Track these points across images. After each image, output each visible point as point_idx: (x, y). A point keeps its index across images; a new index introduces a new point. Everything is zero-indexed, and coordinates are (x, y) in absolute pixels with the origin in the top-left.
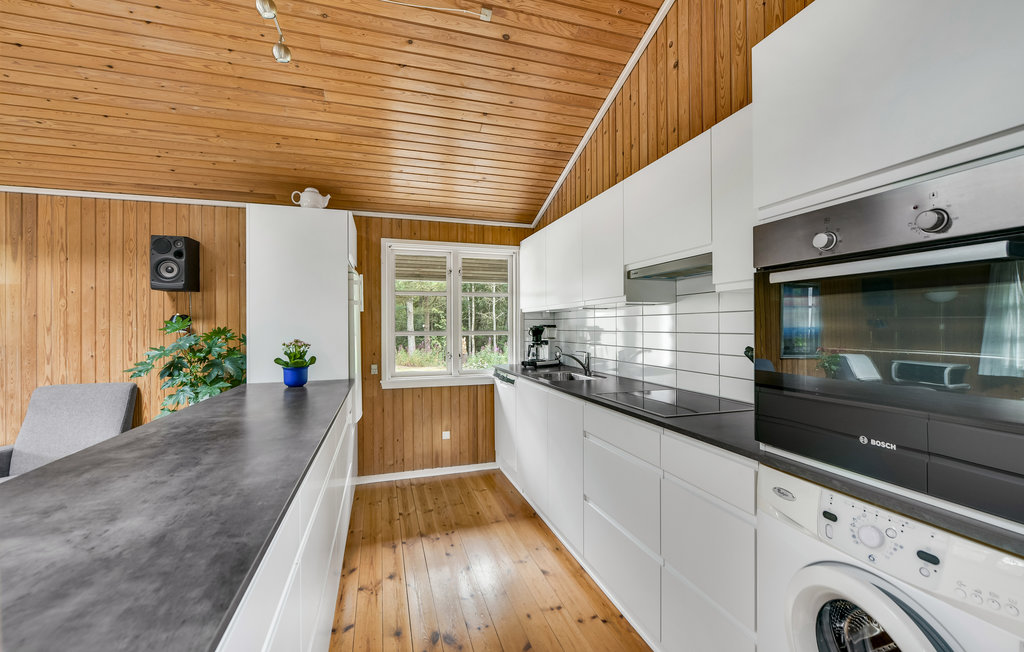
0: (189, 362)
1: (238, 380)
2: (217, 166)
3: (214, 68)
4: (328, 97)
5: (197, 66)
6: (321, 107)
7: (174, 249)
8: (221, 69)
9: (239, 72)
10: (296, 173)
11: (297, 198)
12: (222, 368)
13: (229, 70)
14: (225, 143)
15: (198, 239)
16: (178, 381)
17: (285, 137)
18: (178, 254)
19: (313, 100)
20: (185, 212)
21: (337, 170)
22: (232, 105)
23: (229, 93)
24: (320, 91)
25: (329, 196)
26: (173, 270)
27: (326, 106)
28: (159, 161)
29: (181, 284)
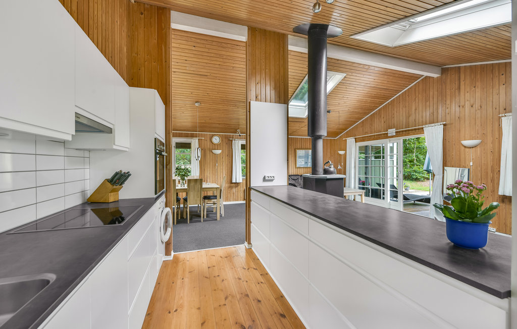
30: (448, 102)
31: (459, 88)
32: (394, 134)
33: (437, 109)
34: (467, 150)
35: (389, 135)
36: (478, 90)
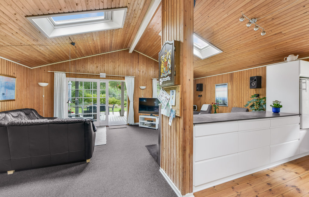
0: (256, 105)
1: (264, 110)
2: (262, 58)
3: (254, 41)
4: (283, 33)
5: (251, 42)
6: (283, 35)
7: (254, 79)
8: (255, 41)
9: (259, 39)
10: (284, 53)
11: (286, 59)
12: (262, 107)
13: (257, 40)
14: (262, 53)
15: (261, 76)
16: (252, 109)
17: (276, 46)
18: (255, 80)
19: (280, 35)
20: (258, 70)
21: (299, 47)
22: (260, 45)
23: (258, 44)
24: (281, 32)
25: (298, 55)
26: (254, 84)
27: (285, 34)
28: (250, 61)
29: (256, 87)
30: (135, 67)
31: (139, 62)
32: (105, 77)
33: (130, 69)
34: (142, 90)
35: (100, 77)
36: (145, 66)
